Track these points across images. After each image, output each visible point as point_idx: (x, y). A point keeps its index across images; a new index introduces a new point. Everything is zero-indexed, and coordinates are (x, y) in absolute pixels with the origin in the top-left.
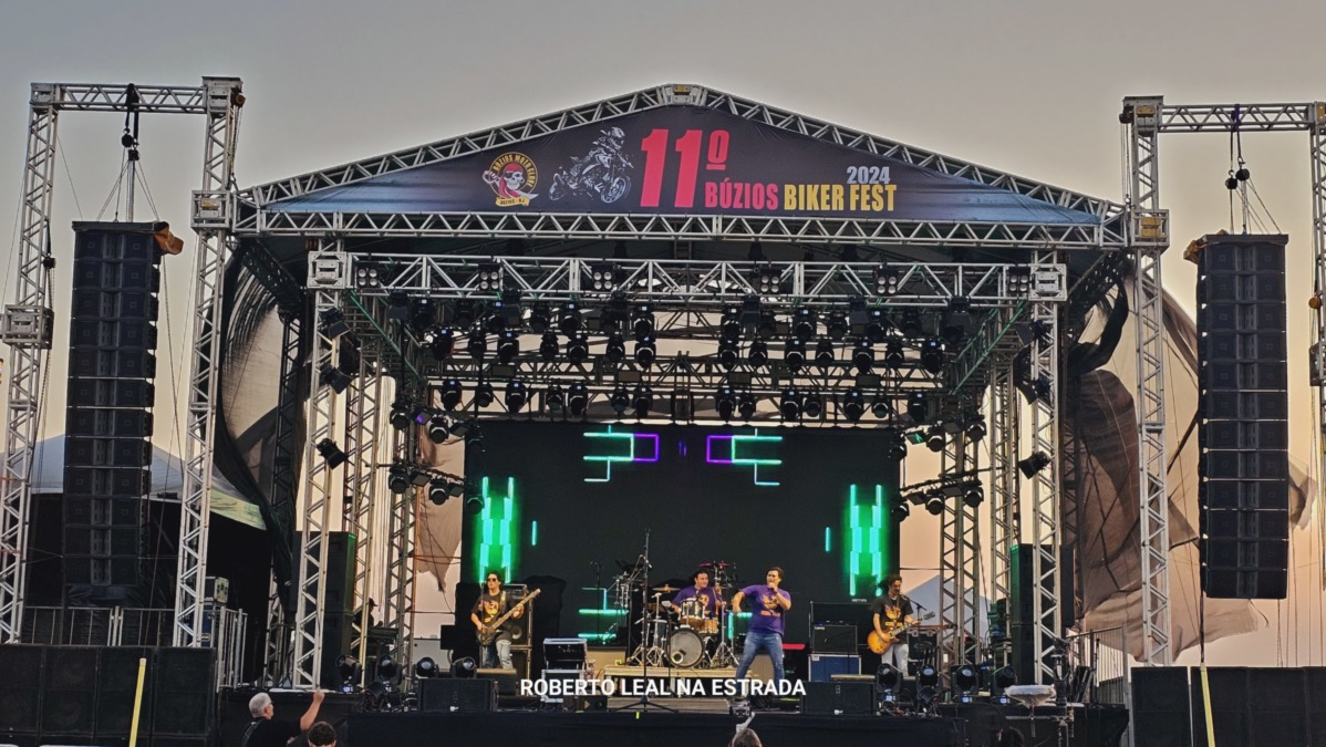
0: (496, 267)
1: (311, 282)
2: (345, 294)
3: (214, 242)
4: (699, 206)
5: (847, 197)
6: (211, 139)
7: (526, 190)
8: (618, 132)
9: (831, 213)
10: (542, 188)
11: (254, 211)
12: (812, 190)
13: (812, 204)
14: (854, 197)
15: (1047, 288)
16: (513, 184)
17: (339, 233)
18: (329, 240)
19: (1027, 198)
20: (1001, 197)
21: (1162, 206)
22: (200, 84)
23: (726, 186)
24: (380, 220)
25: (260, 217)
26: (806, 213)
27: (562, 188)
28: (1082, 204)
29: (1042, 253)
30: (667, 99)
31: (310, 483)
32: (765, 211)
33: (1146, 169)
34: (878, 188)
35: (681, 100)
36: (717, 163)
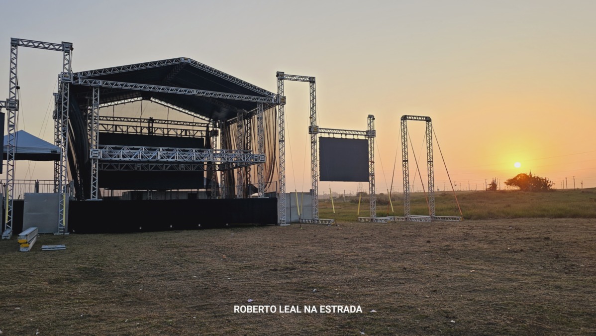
6: (65, 58)
11: (78, 79)
17: (101, 86)
21: (285, 96)
22: (61, 44)
25: (80, 80)
28: (270, 93)
30: (182, 61)
33: (281, 87)
35: (186, 61)
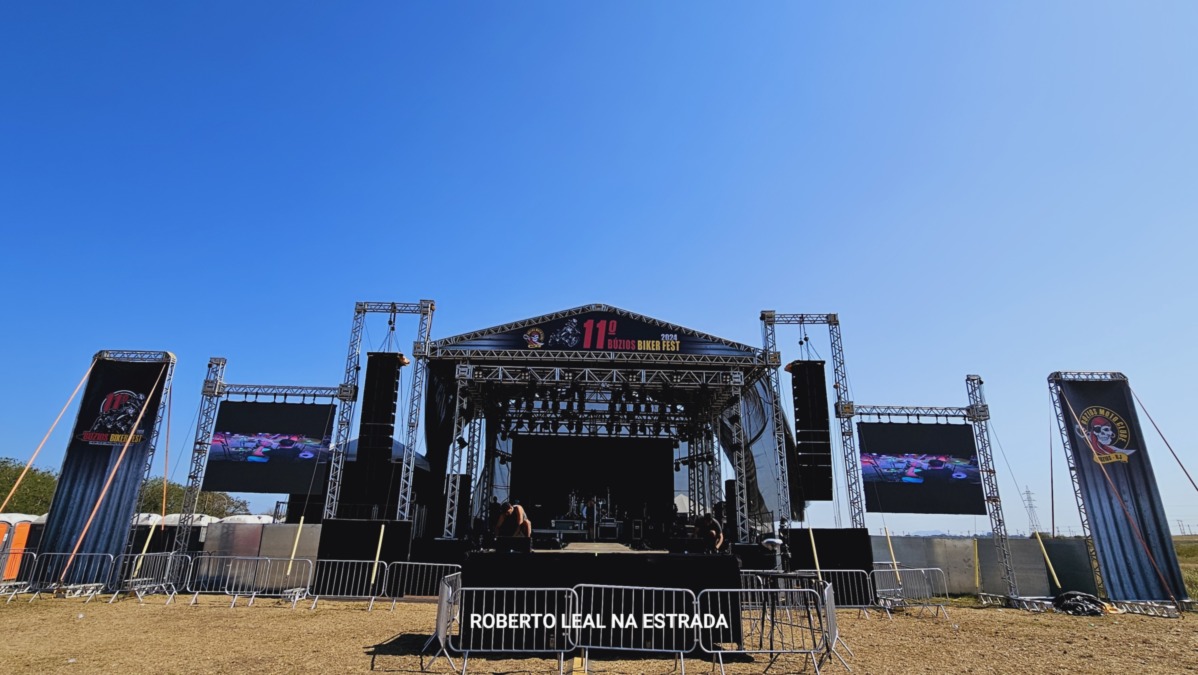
0: (527, 371)
1: (457, 376)
2: (470, 381)
3: (421, 361)
4: (605, 348)
5: (661, 346)
6: (422, 323)
7: (539, 341)
8: (575, 321)
9: (655, 351)
10: (545, 341)
11: (436, 349)
12: (648, 343)
13: (648, 348)
14: (664, 346)
15: (737, 380)
16: (535, 339)
17: (469, 358)
18: (464, 361)
19: (728, 347)
20: (719, 346)
21: (777, 350)
22: (418, 302)
23: (616, 341)
24: (484, 353)
25: (439, 351)
26: (646, 351)
27: (554, 341)
28: (748, 349)
29: (734, 367)
30: (593, 309)
31: (454, 454)
32: (631, 350)
33: (771, 337)
34: (673, 342)
35: (599, 309)
36: (612, 331)
